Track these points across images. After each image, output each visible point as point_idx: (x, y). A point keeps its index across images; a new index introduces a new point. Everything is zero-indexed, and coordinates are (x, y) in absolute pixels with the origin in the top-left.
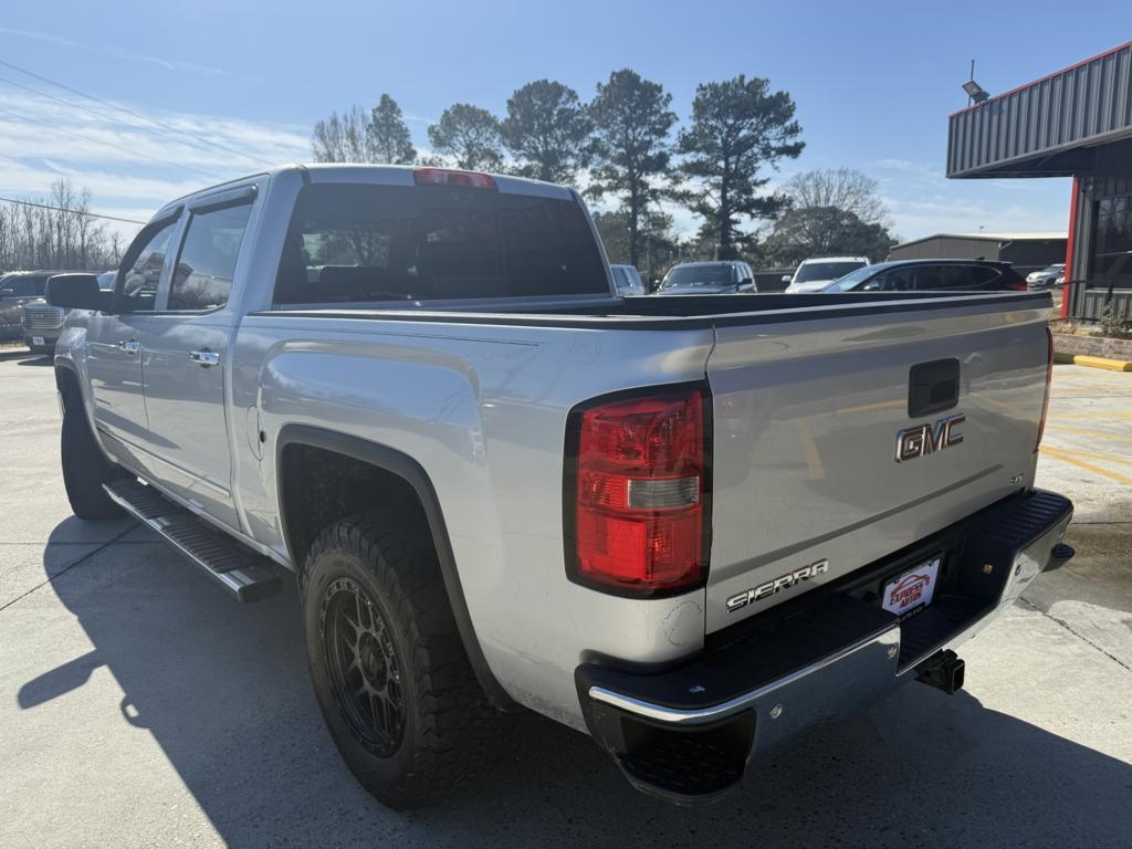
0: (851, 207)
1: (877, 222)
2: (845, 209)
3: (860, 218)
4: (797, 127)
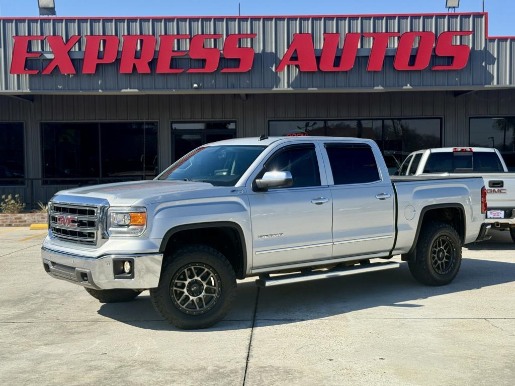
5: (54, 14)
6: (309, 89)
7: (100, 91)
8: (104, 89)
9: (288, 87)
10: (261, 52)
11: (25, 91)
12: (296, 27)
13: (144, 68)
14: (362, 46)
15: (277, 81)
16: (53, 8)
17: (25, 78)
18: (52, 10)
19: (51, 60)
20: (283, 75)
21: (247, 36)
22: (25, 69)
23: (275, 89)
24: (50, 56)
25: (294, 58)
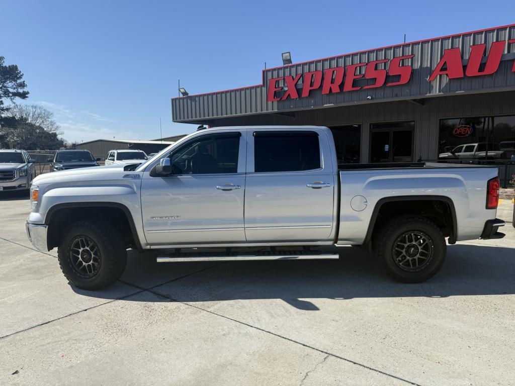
0: (41, 124)
1: (55, 132)
2: (38, 124)
3: (45, 129)
4: (24, 84)
5: (291, 62)
6: (457, 92)
7: (312, 107)
8: (315, 105)
9: (439, 92)
10: (418, 68)
11: (275, 111)
12: (448, 45)
13: (336, 89)
14: (509, 51)
15: (430, 89)
16: (290, 59)
17: (275, 104)
18: (289, 61)
19: (287, 91)
20: (436, 84)
21: (408, 57)
22: (274, 98)
23: (428, 94)
24: (286, 89)
25: (444, 69)
